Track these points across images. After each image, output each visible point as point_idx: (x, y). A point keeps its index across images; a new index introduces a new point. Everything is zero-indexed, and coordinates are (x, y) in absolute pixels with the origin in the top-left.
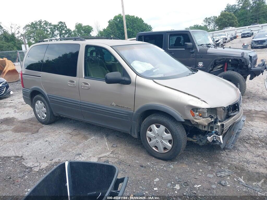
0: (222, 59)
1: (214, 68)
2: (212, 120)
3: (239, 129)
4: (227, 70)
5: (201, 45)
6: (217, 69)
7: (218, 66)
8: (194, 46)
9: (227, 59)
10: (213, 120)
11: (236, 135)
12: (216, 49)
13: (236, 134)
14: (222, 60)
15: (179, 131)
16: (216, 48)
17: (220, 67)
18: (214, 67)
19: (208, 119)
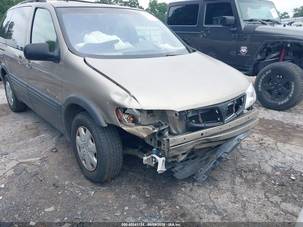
0: (276, 43)
1: (267, 57)
2: (154, 129)
3: (225, 152)
4: (284, 60)
5: (251, 20)
6: (270, 59)
7: (273, 54)
8: (237, 23)
9: (284, 42)
10: (156, 131)
11: (216, 162)
12: (273, 27)
13: (217, 160)
14: (276, 45)
15: (102, 141)
16: (273, 25)
17: (275, 55)
18: (267, 55)
19: (148, 129)
